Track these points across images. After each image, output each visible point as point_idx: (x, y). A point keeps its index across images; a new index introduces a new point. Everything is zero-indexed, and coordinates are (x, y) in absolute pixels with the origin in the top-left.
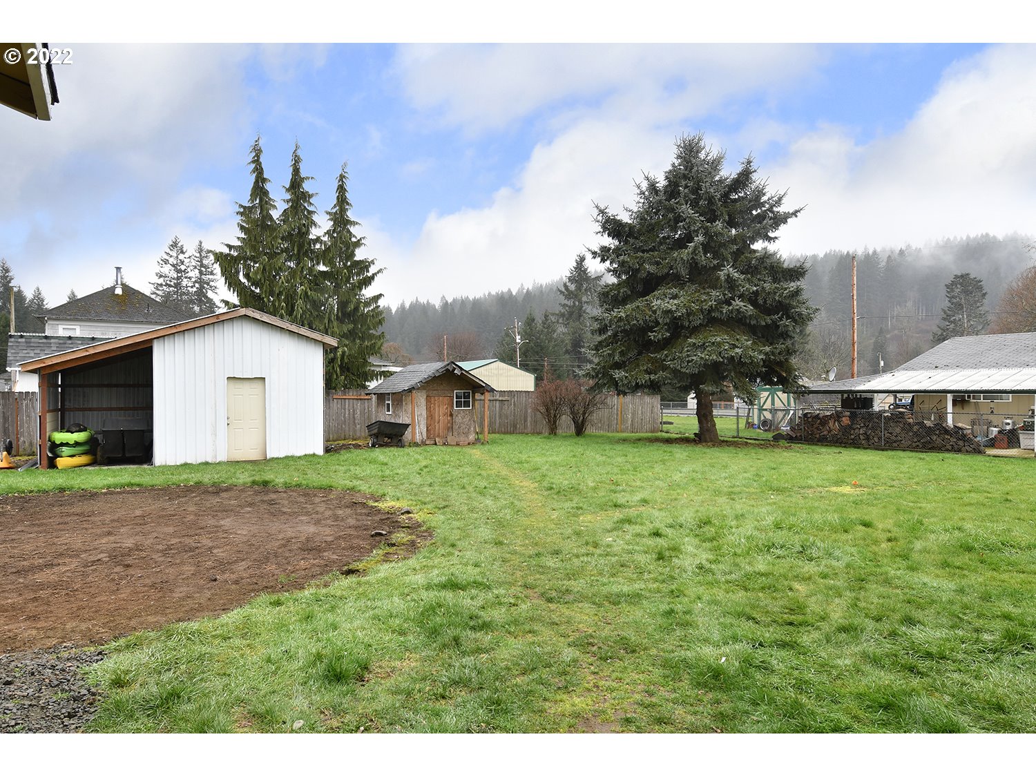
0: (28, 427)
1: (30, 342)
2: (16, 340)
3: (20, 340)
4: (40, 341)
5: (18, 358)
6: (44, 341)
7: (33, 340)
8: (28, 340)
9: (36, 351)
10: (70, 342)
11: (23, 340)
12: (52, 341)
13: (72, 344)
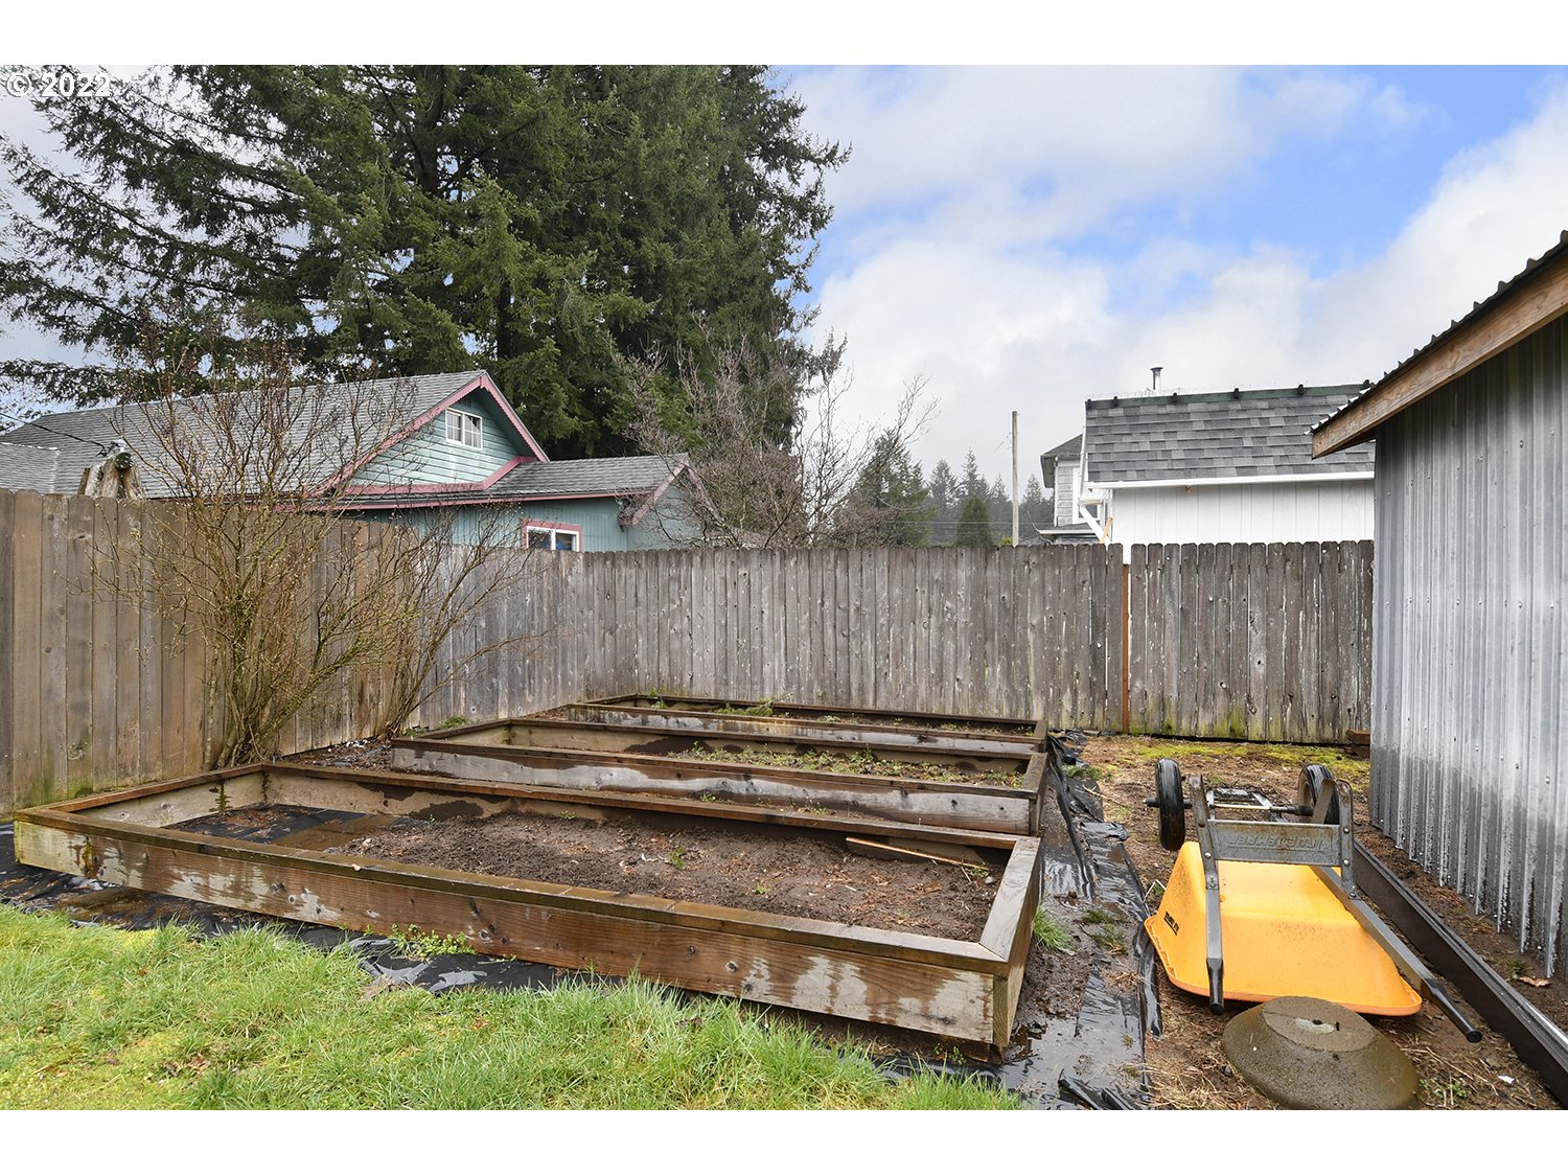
0: (1156, 650)
1: (1137, 416)
2: (1104, 413)
3: (1112, 413)
4: (1162, 411)
5: (1113, 458)
6: (1171, 409)
7: (1142, 410)
8: (1132, 412)
9: (1154, 438)
10: (1238, 406)
11: (1120, 412)
12: (1191, 407)
13: (1244, 410)
